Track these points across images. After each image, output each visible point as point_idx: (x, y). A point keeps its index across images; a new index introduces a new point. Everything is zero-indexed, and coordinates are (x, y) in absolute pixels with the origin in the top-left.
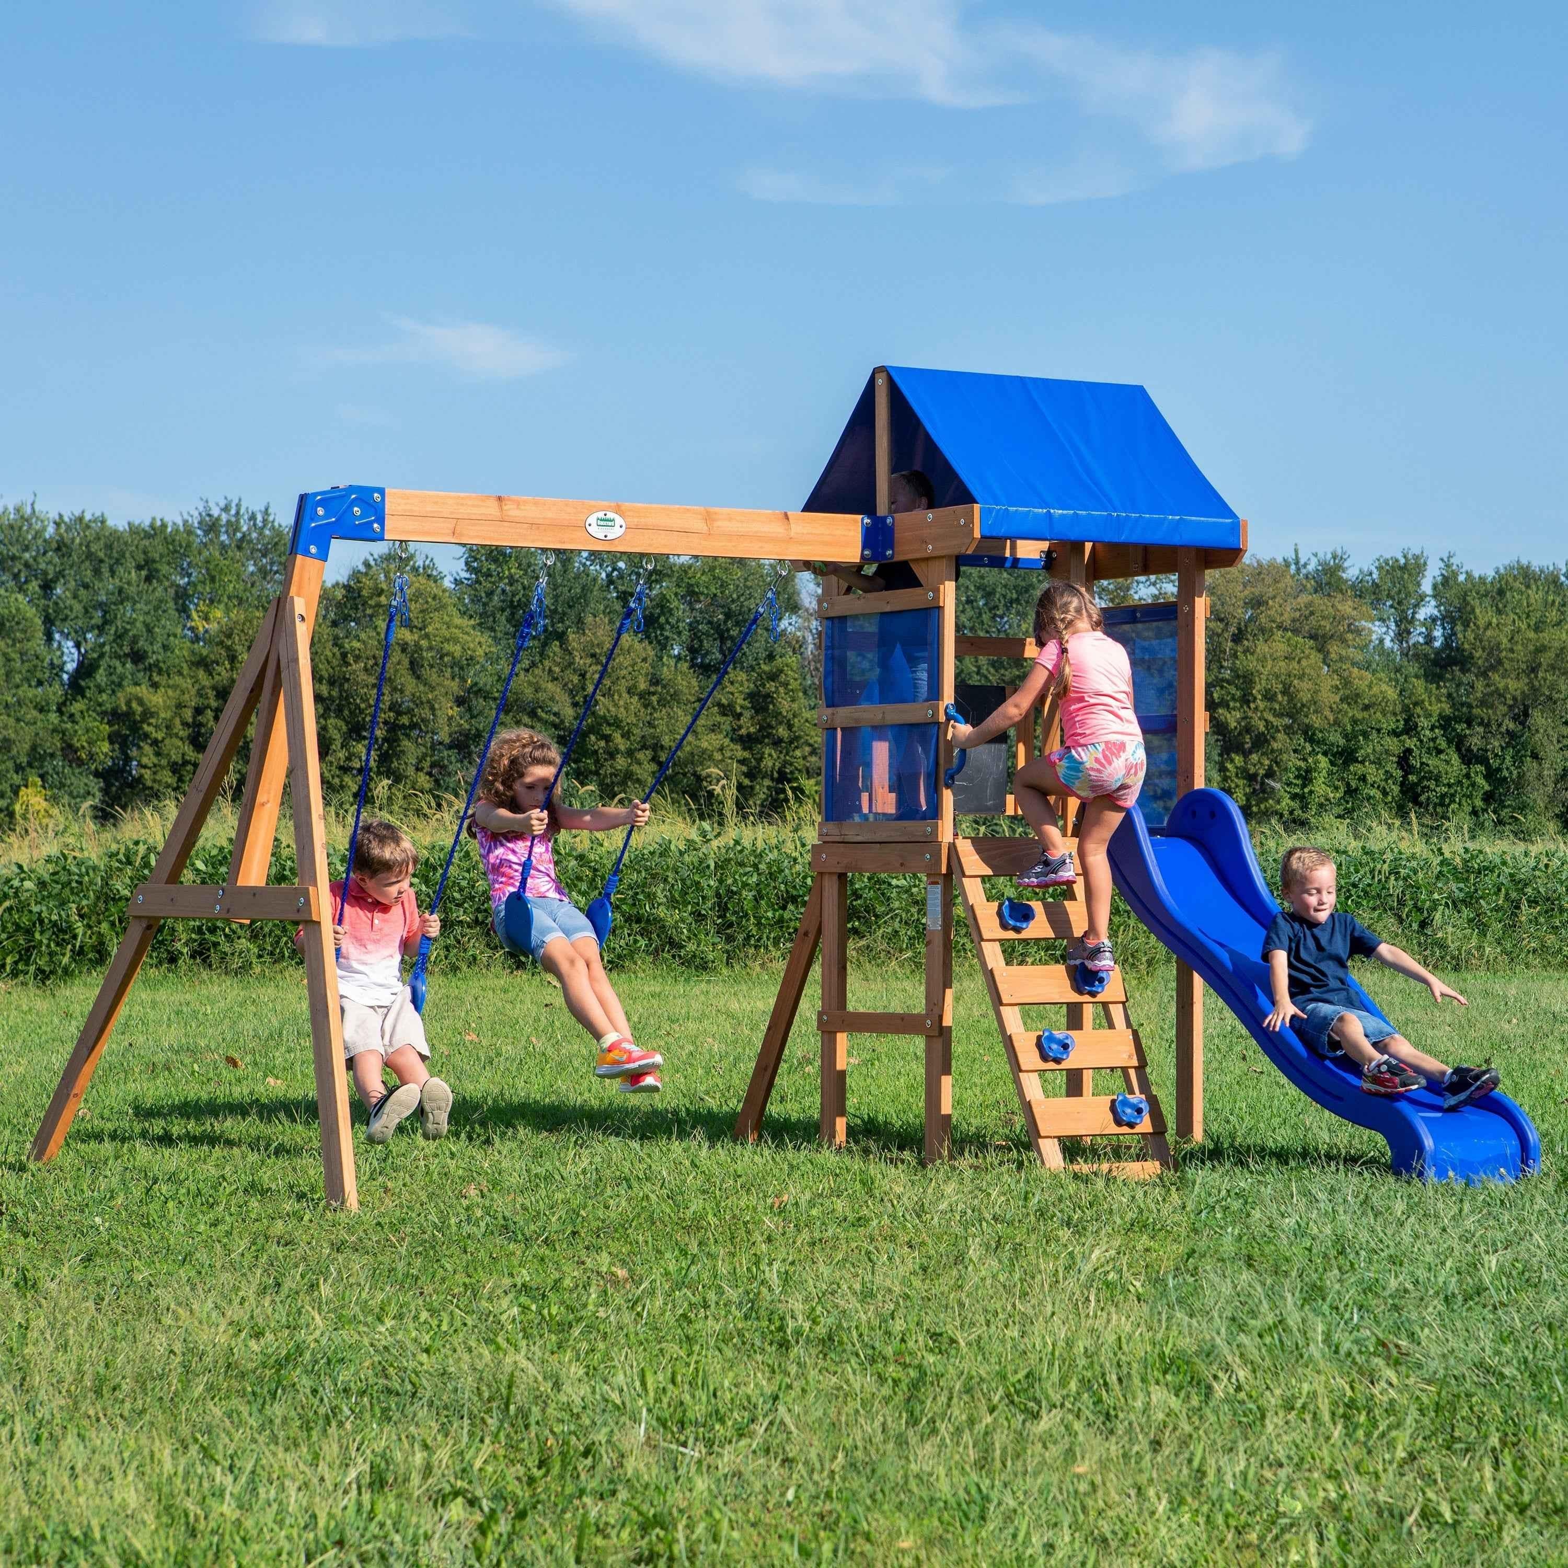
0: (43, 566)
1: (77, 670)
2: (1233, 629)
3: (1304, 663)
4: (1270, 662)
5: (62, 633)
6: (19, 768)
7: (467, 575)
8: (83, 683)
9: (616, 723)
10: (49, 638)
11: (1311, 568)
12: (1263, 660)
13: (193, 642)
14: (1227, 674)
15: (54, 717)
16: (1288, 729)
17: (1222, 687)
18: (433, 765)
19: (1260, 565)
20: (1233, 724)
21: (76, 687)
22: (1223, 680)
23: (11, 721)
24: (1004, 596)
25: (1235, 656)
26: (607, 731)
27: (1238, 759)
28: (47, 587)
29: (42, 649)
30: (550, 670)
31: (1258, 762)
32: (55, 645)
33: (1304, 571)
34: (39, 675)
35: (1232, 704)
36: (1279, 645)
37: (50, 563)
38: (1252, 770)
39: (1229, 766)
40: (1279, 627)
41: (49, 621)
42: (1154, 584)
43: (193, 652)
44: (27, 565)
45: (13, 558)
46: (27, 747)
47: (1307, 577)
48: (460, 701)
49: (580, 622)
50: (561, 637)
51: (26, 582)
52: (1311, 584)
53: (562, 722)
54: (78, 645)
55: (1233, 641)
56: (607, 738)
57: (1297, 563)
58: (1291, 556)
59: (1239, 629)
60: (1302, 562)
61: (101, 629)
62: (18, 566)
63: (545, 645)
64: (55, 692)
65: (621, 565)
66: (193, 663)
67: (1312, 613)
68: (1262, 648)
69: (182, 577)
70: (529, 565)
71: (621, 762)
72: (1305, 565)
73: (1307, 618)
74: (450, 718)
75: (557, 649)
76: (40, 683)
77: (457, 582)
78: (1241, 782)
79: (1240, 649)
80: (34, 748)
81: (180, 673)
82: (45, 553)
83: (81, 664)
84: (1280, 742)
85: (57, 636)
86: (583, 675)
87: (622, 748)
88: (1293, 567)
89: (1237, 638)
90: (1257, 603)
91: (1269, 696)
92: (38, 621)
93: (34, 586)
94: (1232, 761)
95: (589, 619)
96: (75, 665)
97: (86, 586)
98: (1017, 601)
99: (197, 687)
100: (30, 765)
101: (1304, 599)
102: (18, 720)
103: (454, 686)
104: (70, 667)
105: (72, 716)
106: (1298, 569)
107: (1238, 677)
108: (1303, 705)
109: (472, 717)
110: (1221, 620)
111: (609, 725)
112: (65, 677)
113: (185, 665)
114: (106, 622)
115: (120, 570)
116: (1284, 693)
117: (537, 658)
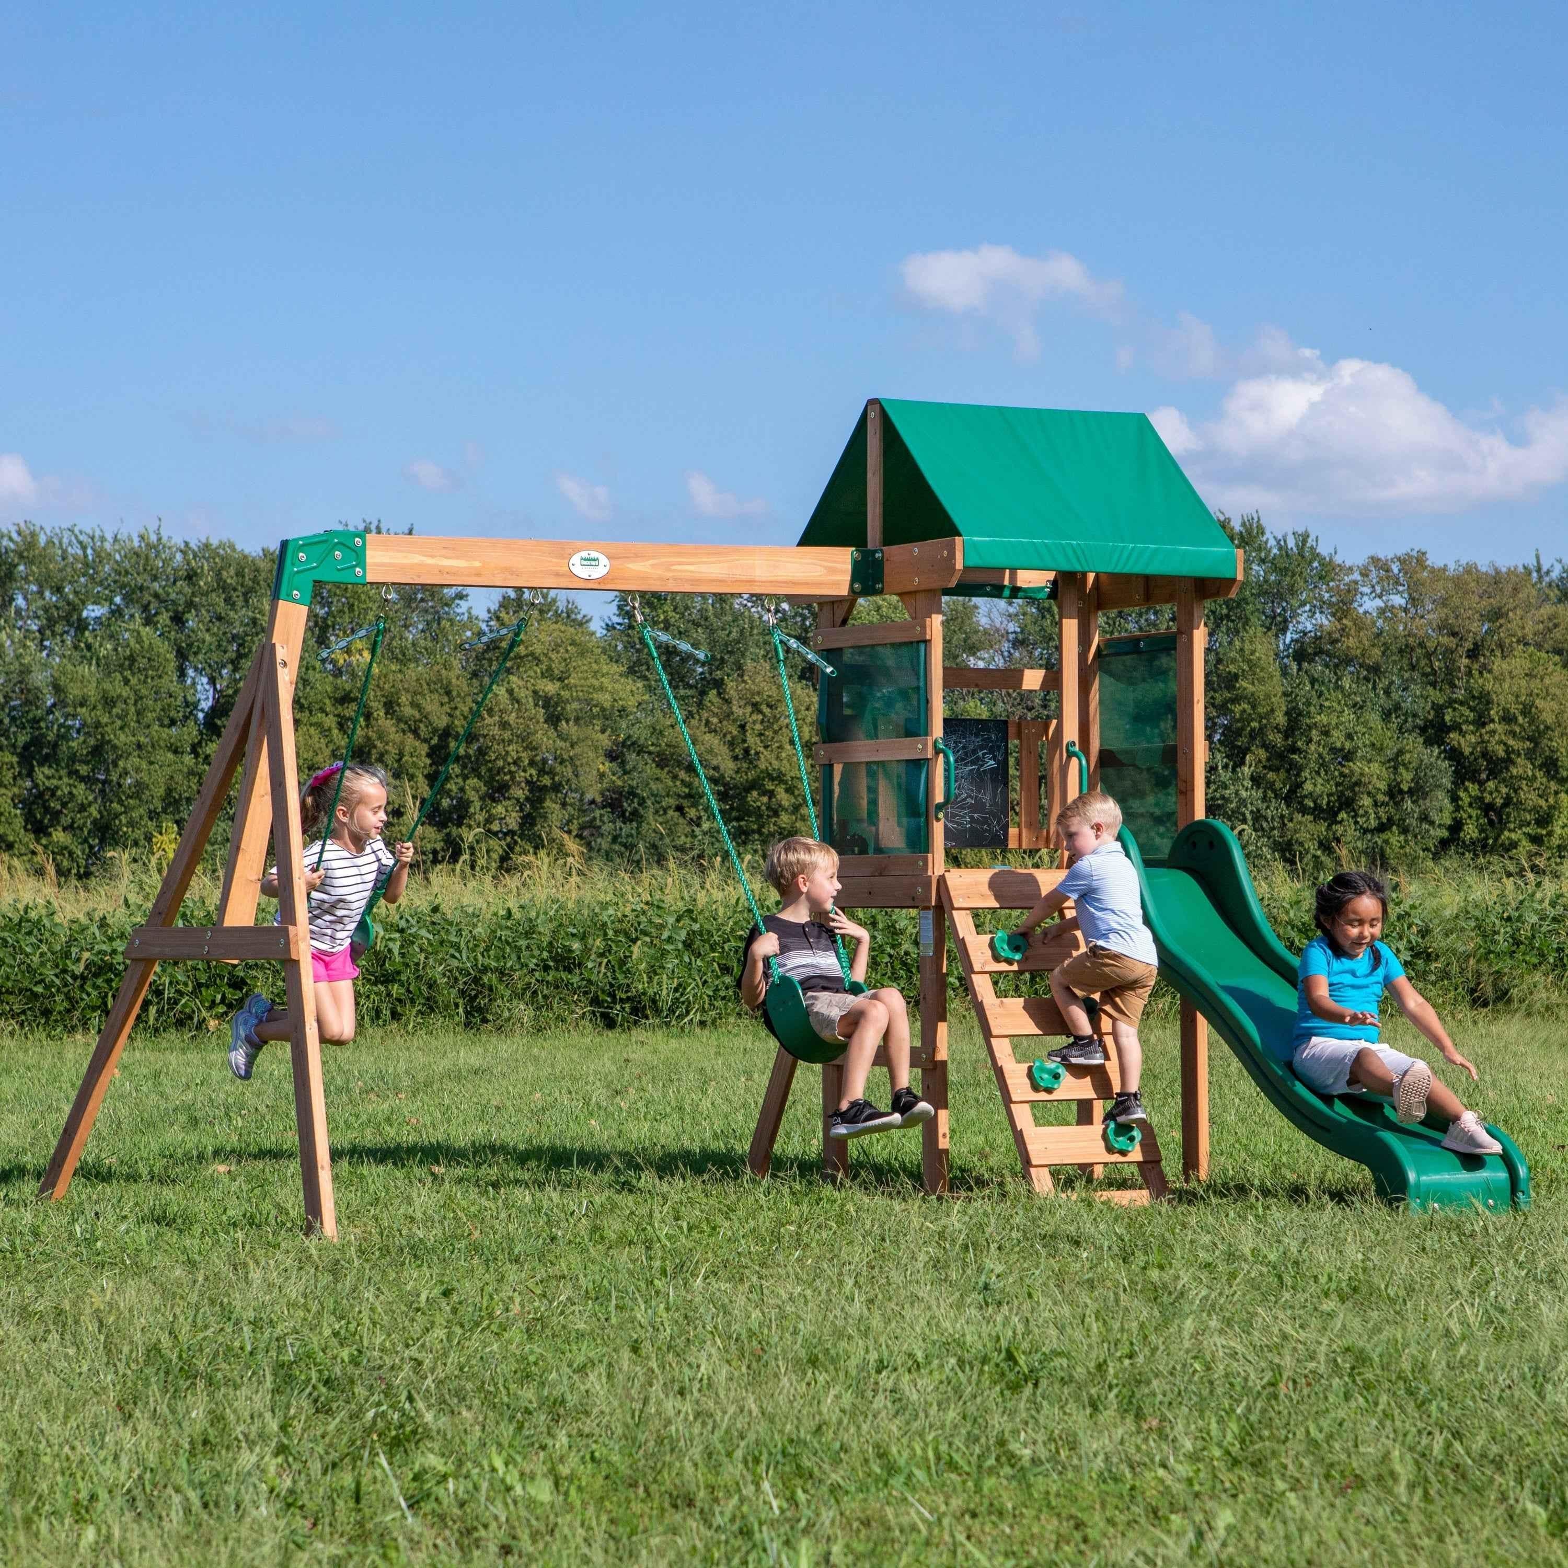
0: (173, 596)
1: (212, 708)
2: (1468, 645)
3: (1547, 681)
4: (1508, 680)
5: (196, 669)
6: (153, 815)
7: (620, 620)
8: (219, 723)
9: (779, 778)
10: (182, 674)
11: (1555, 575)
12: (1499, 679)
13: (335, 676)
14: (1460, 694)
15: (188, 759)
16: (1530, 755)
17: (1455, 709)
18: (582, 828)
19: (1498, 572)
20: (1467, 751)
21: (212, 727)
22: (1455, 701)
23: (144, 765)
24: (1213, 612)
25: (1469, 673)
26: (770, 786)
27: (1473, 788)
28: (178, 619)
29: (174, 687)
30: (707, 722)
31: (1496, 792)
32: (189, 682)
33: (1547, 579)
34: (173, 714)
35: (1464, 727)
36: (1518, 663)
37: (180, 592)
38: (1488, 799)
39: (1462, 794)
40: (1519, 641)
41: (182, 655)
42: (1380, 596)
43: (336, 688)
44: (156, 596)
45: (141, 588)
46: (161, 791)
47: (1550, 585)
48: (612, 756)
49: (739, 667)
50: (719, 684)
51: (156, 614)
52: (1554, 594)
53: (723, 776)
54: (212, 681)
55: (1468, 657)
56: (771, 794)
57: (1539, 570)
58: (1532, 563)
59: (1475, 644)
60: (1544, 569)
61: (235, 664)
62: (147, 597)
63: (703, 693)
64: (190, 733)
65: (785, 606)
66: (336, 700)
67: (1556, 626)
68: (1498, 665)
69: (323, 607)
70: (687, 608)
71: (785, 819)
72: (1548, 572)
73: (1550, 630)
74: (602, 775)
75: (716, 700)
76: (173, 722)
77: (610, 627)
78: (1474, 813)
79: (1476, 666)
80: (169, 791)
81: (322, 710)
82: (175, 583)
83: (216, 701)
84: (1522, 767)
85: (191, 672)
86: (743, 727)
87: (785, 803)
88: (1535, 575)
89: (1473, 654)
90: (1496, 615)
91: (1508, 718)
92: (171, 656)
93: (164, 618)
94: (1466, 790)
95: (749, 665)
96: (210, 703)
97: (220, 618)
98: (1228, 616)
99: (331, 747)
100: (164, 811)
101: (1547, 610)
102: (151, 763)
103: (605, 741)
104: (206, 705)
105: (207, 757)
106: (1540, 578)
107: (1474, 697)
108: (1547, 728)
109: (626, 773)
110: (1454, 634)
111: (772, 779)
112: (201, 715)
113: (327, 701)
114: (240, 656)
115: (253, 600)
116: (1524, 713)
117: (694, 709)
